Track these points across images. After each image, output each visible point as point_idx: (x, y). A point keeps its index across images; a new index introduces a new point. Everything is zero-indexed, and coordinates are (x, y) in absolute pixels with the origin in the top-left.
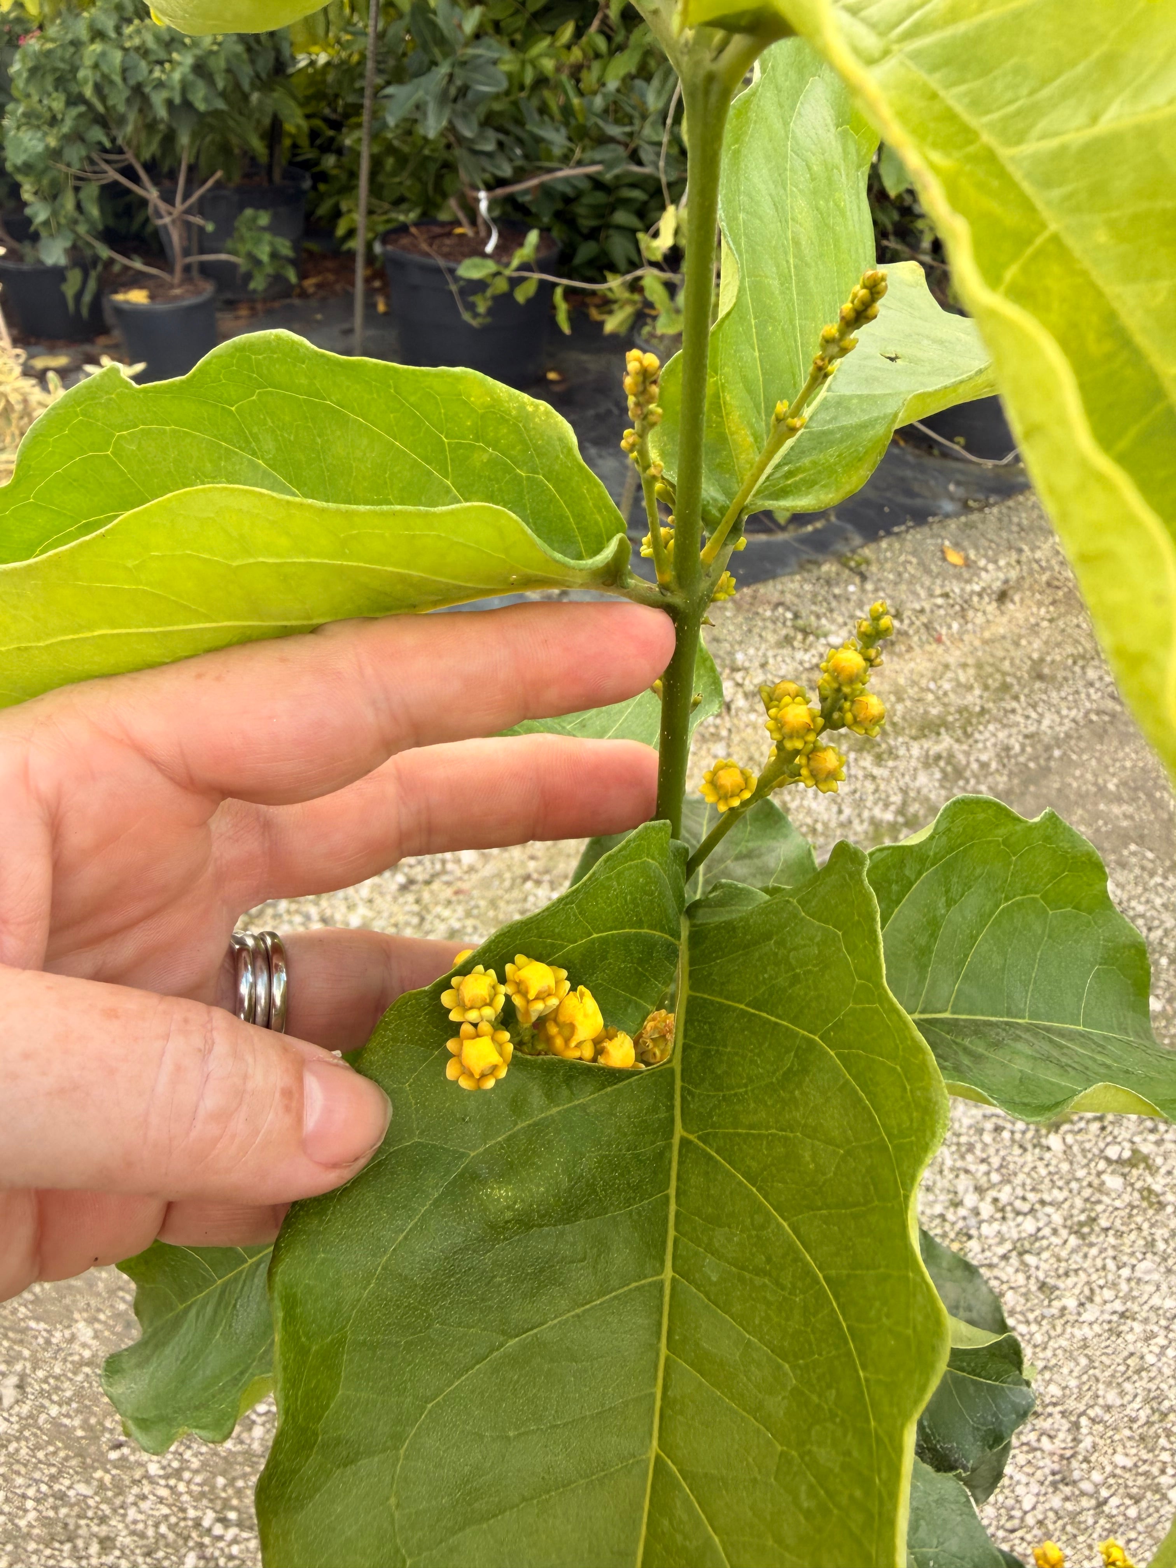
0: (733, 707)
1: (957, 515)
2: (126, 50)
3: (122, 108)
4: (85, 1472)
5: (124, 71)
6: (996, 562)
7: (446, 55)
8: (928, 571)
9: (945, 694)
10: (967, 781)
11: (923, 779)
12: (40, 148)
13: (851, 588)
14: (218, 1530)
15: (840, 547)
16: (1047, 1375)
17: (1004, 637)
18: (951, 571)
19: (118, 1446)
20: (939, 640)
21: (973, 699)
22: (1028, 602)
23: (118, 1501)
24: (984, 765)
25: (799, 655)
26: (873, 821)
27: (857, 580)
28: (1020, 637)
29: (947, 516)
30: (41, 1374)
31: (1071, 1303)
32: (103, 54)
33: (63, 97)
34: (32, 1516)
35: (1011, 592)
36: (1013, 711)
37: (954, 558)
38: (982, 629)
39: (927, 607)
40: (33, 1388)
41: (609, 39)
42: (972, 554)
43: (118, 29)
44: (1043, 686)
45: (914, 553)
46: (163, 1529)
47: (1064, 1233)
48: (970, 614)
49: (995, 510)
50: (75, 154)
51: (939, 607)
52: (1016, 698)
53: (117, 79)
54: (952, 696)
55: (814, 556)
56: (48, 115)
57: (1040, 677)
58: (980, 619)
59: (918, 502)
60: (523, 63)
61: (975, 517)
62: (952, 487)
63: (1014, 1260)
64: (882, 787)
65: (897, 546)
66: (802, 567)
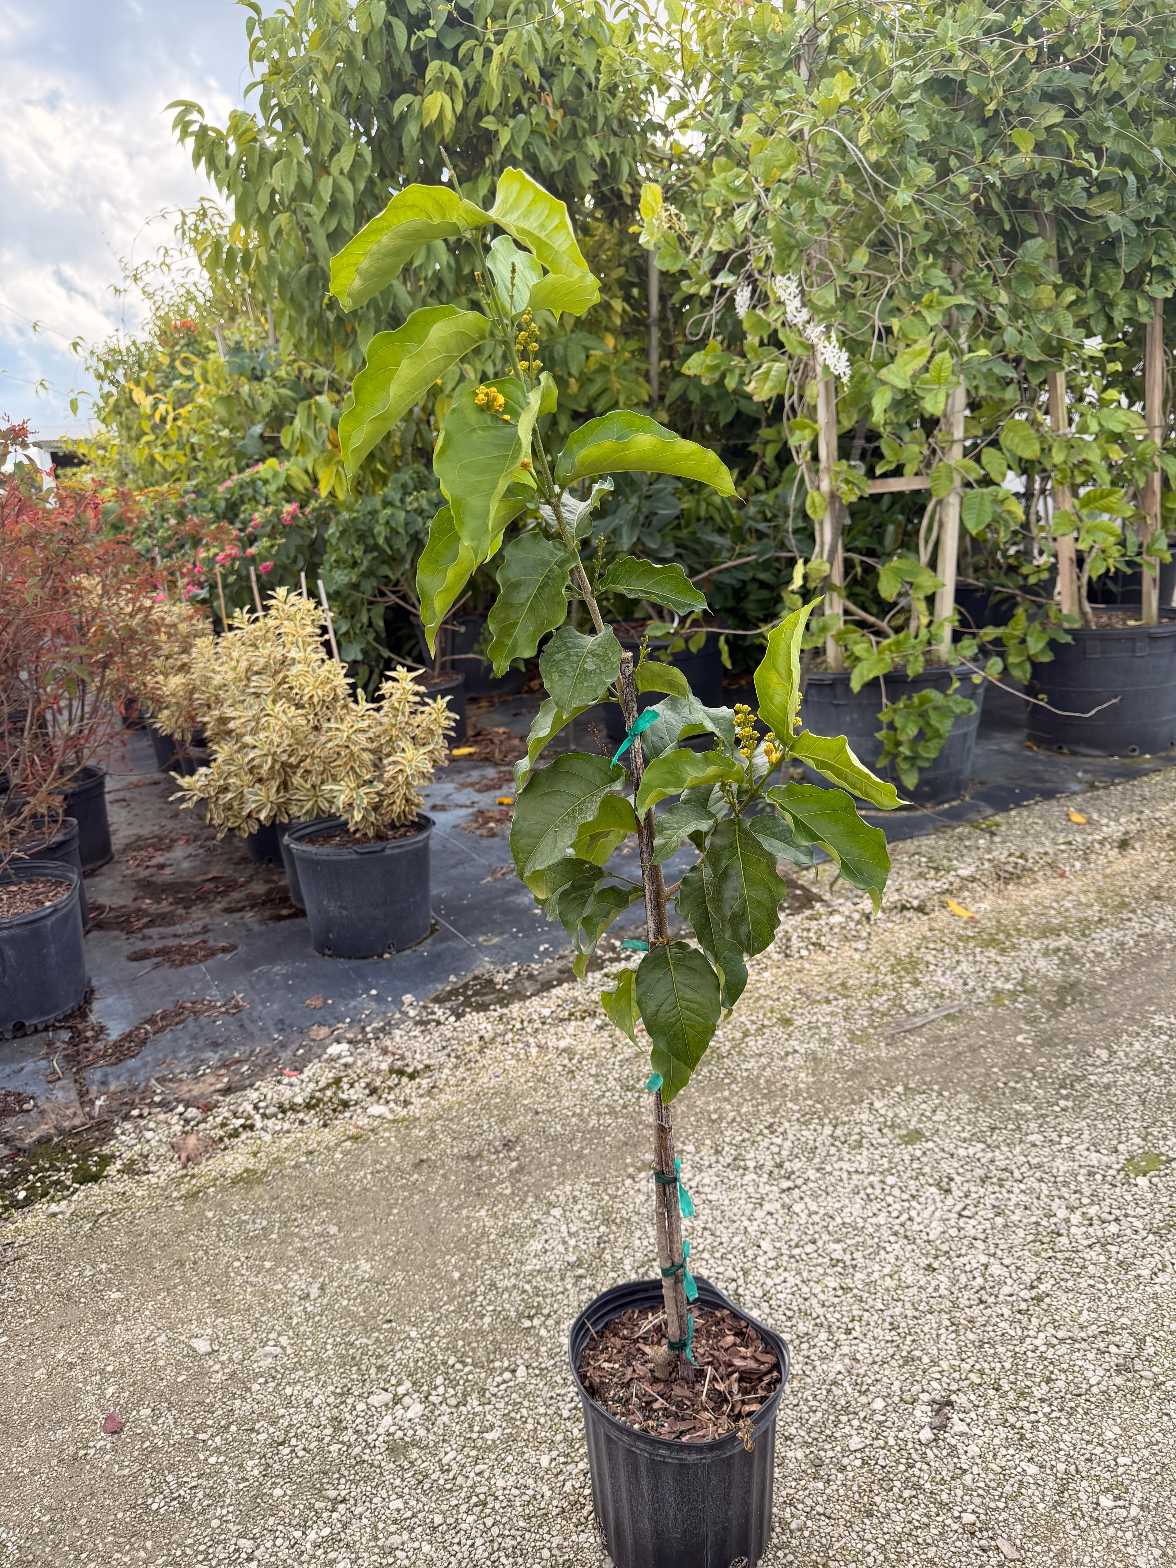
0: (872, 918)
1: (1084, 792)
2: (407, 512)
3: (403, 550)
4: (367, 1333)
5: (407, 524)
6: (1117, 821)
7: (634, 492)
8: (1053, 829)
9: (1067, 910)
10: (1084, 965)
11: (1042, 963)
12: (346, 580)
13: (981, 841)
14: (459, 1366)
15: (973, 816)
16: (1120, 1312)
17: (1125, 873)
18: (1075, 827)
19: (390, 1321)
20: (1063, 875)
21: (1093, 913)
22: (1147, 849)
23: (389, 1348)
24: (1098, 955)
25: (932, 883)
26: (994, 990)
27: (987, 836)
28: (1140, 872)
29: (1075, 793)
30: (335, 1284)
31: (1146, 1273)
32: (393, 515)
33: (362, 548)
34: (330, 1352)
35: (1132, 842)
36: (1130, 920)
37: (1077, 818)
38: (1104, 868)
39: (1051, 851)
40: (330, 1290)
41: (766, 478)
42: (1095, 816)
43: (402, 501)
44: (1159, 903)
45: (1041, 817)
46: (420, 1364)
47: (1144, 1233)
48: (1093, 857)
49: (1120, 788)
50: (369, 586)
51: (1063, 851)
52: (1134, 911)
53: (401, 530)
54: (1074, 912)
55: (948, 823)
56: (351, 561)
57: (1158, 898)
58: (1102, 860)
59: (1048, 785)
60: (698, 501)
61: (1101, 792)
62: (1080, 774)
63: (1097, 1248)
64: (1005, 968)
65: (1025, 813)
66: (937, 830)
